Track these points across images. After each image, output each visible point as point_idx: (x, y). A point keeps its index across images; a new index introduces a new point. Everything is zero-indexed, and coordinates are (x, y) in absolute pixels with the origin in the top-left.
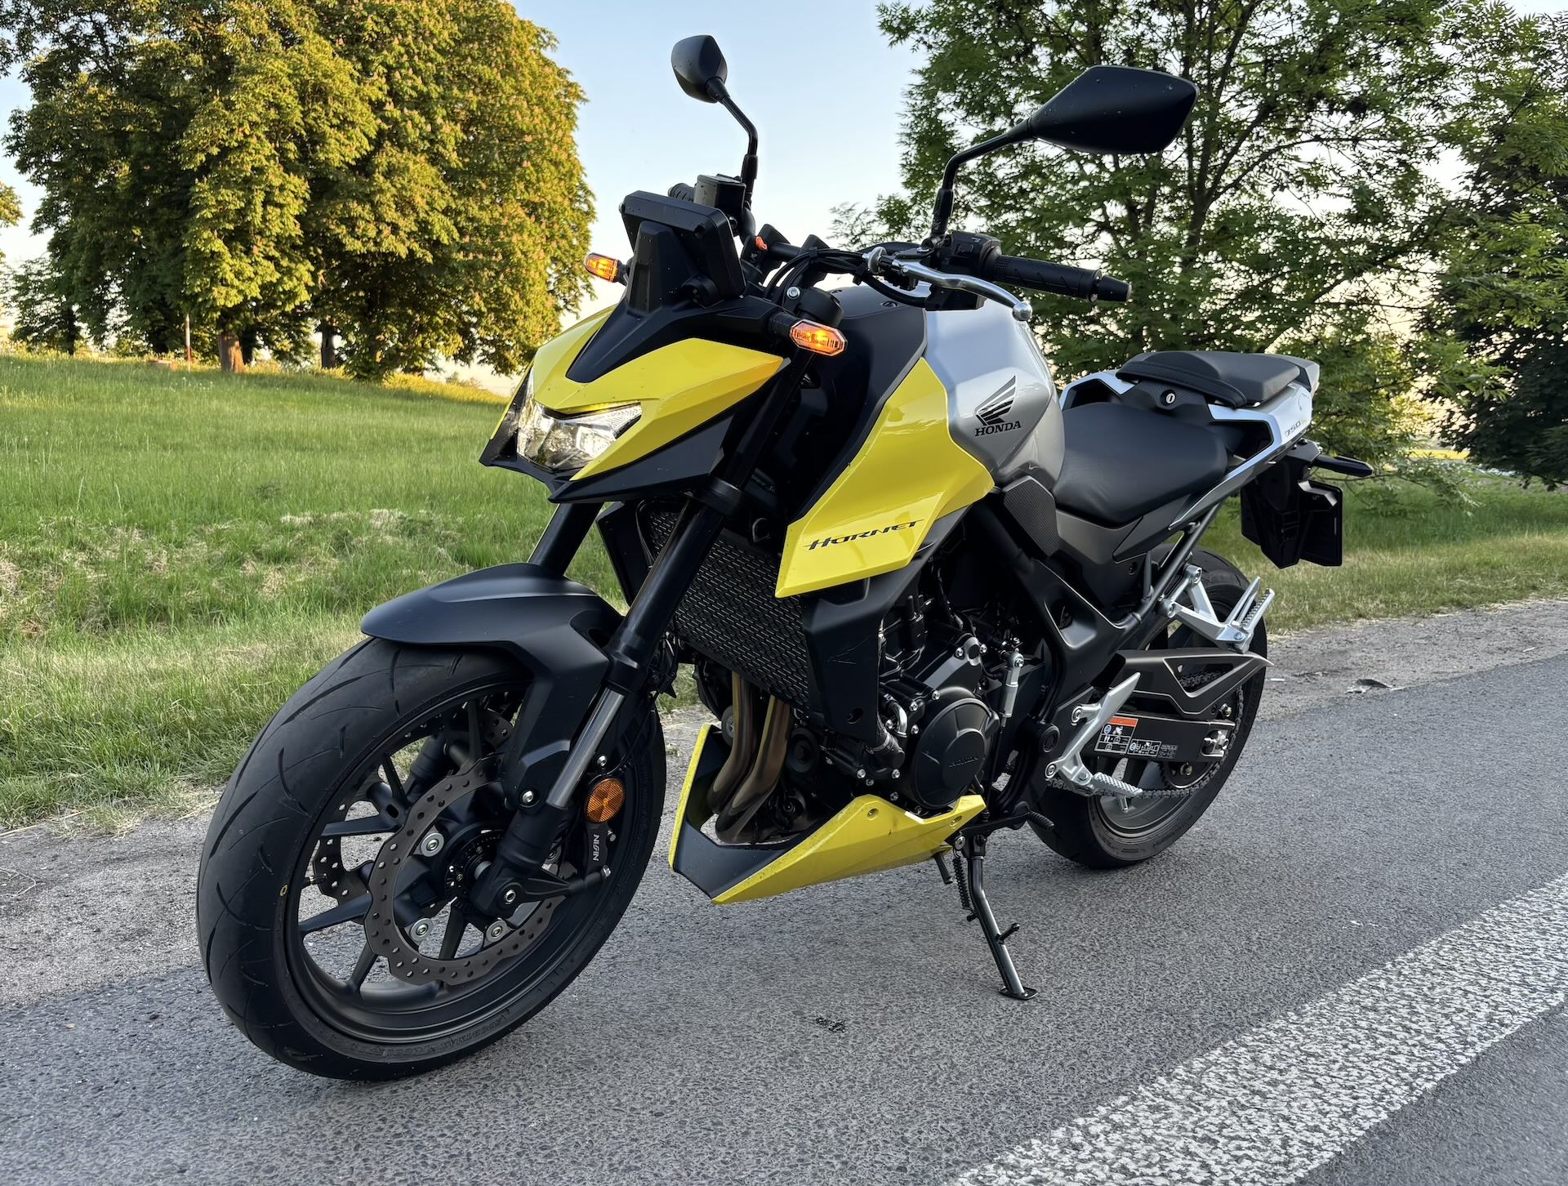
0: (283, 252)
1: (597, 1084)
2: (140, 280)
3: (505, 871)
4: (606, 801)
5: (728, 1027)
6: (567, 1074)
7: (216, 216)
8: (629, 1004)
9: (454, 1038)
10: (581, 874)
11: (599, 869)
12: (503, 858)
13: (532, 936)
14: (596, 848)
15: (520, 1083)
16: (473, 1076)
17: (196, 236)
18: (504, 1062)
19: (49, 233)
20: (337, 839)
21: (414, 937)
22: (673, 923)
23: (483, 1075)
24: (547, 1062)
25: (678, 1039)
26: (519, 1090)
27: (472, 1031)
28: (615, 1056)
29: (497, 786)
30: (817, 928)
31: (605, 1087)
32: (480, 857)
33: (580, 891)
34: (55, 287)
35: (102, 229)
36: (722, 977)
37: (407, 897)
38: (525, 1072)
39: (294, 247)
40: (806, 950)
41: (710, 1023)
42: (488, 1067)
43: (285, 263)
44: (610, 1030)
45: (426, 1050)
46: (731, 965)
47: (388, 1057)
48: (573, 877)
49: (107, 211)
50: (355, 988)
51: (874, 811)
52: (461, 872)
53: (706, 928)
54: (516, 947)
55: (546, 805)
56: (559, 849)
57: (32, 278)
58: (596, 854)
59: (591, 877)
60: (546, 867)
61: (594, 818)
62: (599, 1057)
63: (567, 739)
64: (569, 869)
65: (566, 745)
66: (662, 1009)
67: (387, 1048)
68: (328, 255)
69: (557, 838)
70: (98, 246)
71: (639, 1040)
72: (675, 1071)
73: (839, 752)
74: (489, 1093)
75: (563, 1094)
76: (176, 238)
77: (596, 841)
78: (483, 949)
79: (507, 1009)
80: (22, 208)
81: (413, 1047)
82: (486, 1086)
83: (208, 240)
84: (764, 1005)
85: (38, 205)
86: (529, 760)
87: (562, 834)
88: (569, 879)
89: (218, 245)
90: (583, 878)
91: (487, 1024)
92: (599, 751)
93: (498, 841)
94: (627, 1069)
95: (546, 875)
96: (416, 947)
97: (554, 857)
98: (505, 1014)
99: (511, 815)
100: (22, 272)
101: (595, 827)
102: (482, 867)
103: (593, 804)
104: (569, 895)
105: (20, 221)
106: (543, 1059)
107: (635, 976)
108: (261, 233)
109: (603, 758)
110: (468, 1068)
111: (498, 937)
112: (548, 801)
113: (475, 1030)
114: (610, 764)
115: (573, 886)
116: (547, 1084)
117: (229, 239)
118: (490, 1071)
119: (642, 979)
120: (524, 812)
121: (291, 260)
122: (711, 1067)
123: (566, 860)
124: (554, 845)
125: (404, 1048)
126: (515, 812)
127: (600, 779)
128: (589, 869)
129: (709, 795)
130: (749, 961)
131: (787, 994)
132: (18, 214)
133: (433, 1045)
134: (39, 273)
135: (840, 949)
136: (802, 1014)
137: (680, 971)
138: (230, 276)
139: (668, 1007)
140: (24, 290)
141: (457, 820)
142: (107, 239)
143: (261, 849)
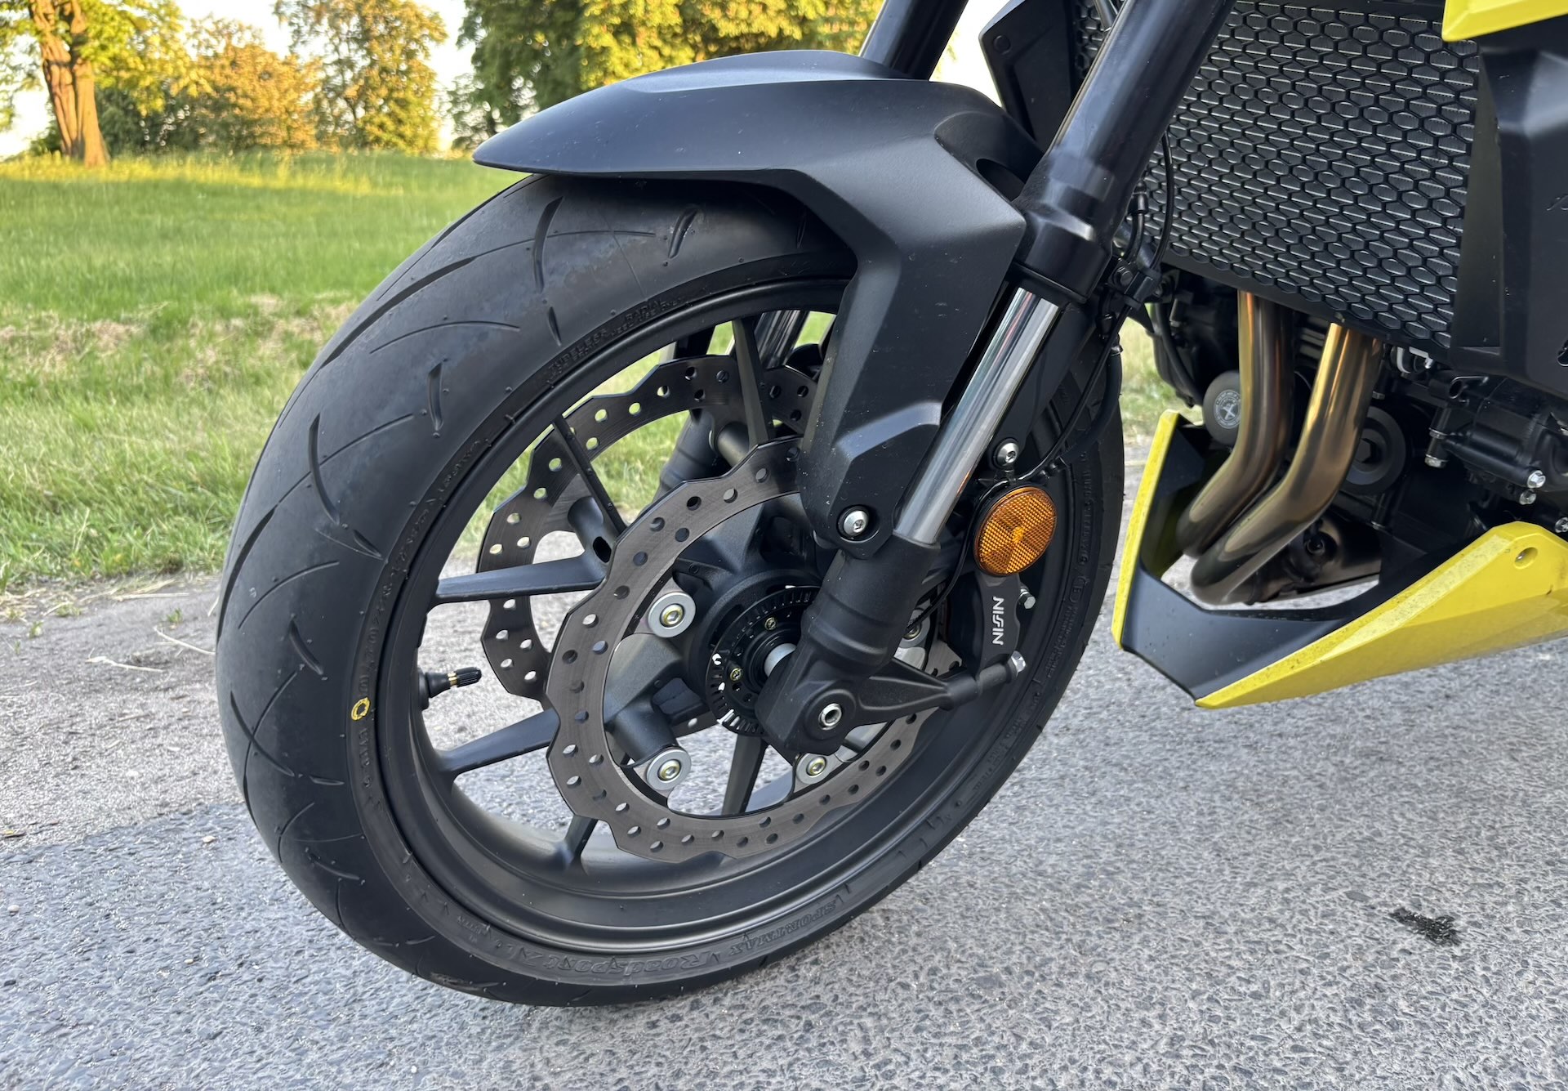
0: (665, 41)
1: (1008, 1038)
2: (545, 82)
3: (819, 666)
4: (1018, 532)
5: (1234, 916)
6: (953, 1007)
7: (603, 12)
8: (1053, 859)
9: (752, 937)
10: (969, 666)
11: (1004, 659)
12: (813, 641)
13: (883, 770)
14: (998, 620)
15: (869, 1022)
16: (790, 999)
17: (586, 33)
18: (843, 972)
19: (470, 47)
20: (523, 597)
21: (655, 784)
22: (1104, 715)
23: (806, 1000)
24: (916, 976)
25: (1145, 941)
26: (866, 1040)
27: (784, 924)
28: (1037, 970)
29: (795, 500)
30: (1339, 730)
31: (1024, 1046)
32: (775, 636)
33: (968, 698)
34: (478, 98)
35: (509, 36)
36: (1200, 813)
37: (646, 706)
38: (880, 996)
39: (675, 35)
40: (1332, 769)
41: (1200, 909)
42: (816, 981)
43: (667, 51)
44: (1025, 910)
45: (703, 961)
46: (1212, 791)
47: (633, 975)
48: (955, 672)
49: (513, 18)
50: (569, 857)
51: (1526, 553)
52: (739, 663)
53: (1158, 724)
54: (855, 789)
55: (894, 540)
56: (927, 623)
57: (461, 92)
58: (998, 633)
59: (990, 674)
60: (901, 653)
61: (995, 567)
62: (1008, 971)
63: (934, 398)
64: (945, 657)
65: (931, 413)
66: (1109, 874)
67: (631, 961)
68: (706, 40)
69: (921, 601)
70: (506, 53)
71: (1076, 938)
72: (1151, 1015)
73: (1477, 437)
74: (813, 1043)
75: (946, 1058)
76: (570, 37)
77: (998, 609)
78: (793, 796)
79: (845, 886)
80: (447, 30)
81: (679, 956)
82: (809, 1026)
83: (597, 37)
84: (1289, 875)
85: (461, 23)
86: (854, 445)
87: (932, 595)
88: (945, 677)
89: (608, 40)
90: (974, 674)
91: (812, 911)
92: (1001, 433)
93: (804, 607)
94: (1062, 1005)
95: (902, 670)
96: (663, 801)
97: (917, 636)
98: (844, 896)
99: (830, 556)
100: (452, 88)
101: (996, 583)
102: (777, 655)
103: (991, 539)
104: (947, 706)
105: (447, 40)
106: (912, 968)
107: (1057, 806)
108: (643, 23)
109: (1009, 447)
110: (781, 981)
111: (819, 776)
112: (901, 530)
113: (790, 920)
114: (1024, 461)
115: (955, 689)
116: (918, 1030)
117: (617, 32)
118: (818, 989)
119: (1069, 812)
120: (850, 554)
121: (673, 46)
122: (1219, 1012)
123: (940, 638)
124: (916, 614)
125: (665, 958)
126: (836, 552)
127: (1003, 489)
128: (985, 659)
129: (1182, 526)
130: (1240, 784)
131: (1323, 854)
132: (444, 35)
133: (717, 950)
134: (466, 87)
135: (1390, 768)
136: (1364, 899)
137: (1128, 799)
138: (619, 69)
139: (1119, 871)
140: (455, 102)
141: (724, 564)
142: (515, 44)
143: (293, 629)
